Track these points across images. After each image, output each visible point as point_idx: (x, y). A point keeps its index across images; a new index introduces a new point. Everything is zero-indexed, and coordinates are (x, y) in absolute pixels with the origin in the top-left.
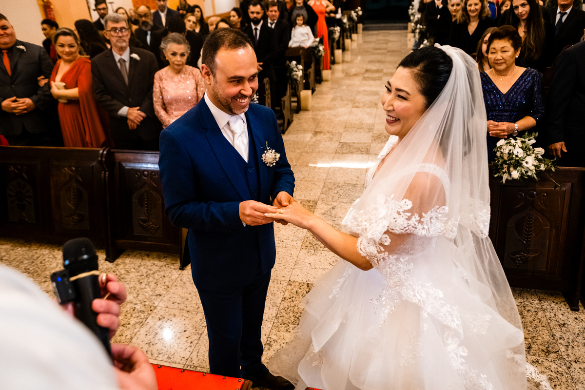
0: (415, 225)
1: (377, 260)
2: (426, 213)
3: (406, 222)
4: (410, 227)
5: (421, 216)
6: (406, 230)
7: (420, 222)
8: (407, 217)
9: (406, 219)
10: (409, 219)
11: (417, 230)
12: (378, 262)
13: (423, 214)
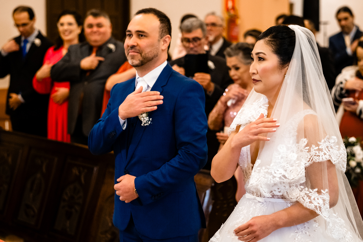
0: (316, 153)
1: (302, 198)
2: (320, 141)
3: (308, 154)
4: (313, 157)
5: (318, 145)
6: (312, 160)
7: (319, 150)
8: (308, 150)
9: (308, 152)
10: (309, 151)
11: (321, 157)
12: (303, 199)
13: (318, 143)
